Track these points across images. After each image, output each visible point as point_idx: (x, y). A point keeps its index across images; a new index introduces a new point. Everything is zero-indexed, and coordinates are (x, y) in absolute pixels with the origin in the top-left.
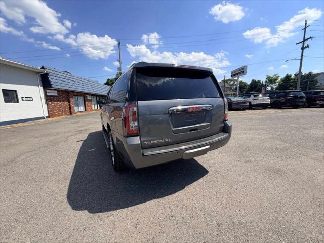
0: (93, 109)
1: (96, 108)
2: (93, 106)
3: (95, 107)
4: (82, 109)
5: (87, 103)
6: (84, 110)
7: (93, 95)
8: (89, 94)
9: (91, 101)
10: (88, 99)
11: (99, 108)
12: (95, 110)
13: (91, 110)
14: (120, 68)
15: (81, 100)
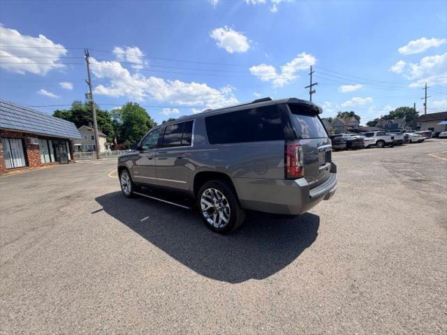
0: (43, 162)
1: (48, 161)
2: (42, 156)
3: (45, 158)
4: (20, 162)
5: (29, 152)
6: (24, 165)
7: (41, 137)
8: (33, 135)
9: (38, 147)
10: (32, 145)
11: (53, 160)
12: (47, 164)
13: (39, 164)
14: (91, 94)
15: (17, 145)
